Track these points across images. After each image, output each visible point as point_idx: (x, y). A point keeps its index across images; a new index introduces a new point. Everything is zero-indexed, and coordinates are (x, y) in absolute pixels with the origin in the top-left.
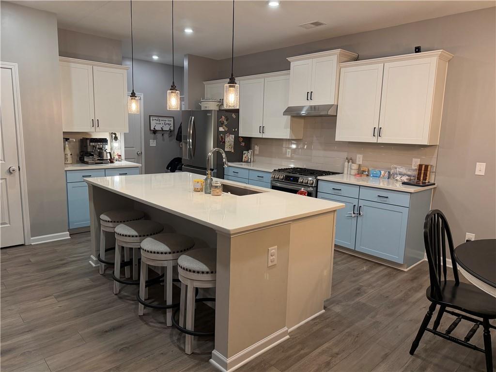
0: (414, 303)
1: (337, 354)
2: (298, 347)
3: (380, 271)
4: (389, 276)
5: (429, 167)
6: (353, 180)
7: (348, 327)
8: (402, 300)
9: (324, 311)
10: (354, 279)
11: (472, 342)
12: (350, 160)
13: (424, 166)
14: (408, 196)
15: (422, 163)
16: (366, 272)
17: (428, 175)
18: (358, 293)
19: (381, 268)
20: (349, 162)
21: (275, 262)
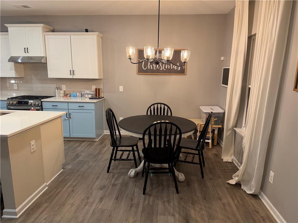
0: (104, 153)
1: (76, 185)
2: (55, 190)
3: (85, 144)
4: (90, 145)
5: (100, 89)
6: (62, 100)
7: (77, 173)
8: (99, 153)
9: (62, 170)
10: (73, 151)
11: (129, 158)
12: (59, 88)
13: (98, 89)
14: (93, 105)
15: (96, 88)
16: (78, 146)
17: (100, 93)
18: (78, 157)
19: (86, 142)
20: (58, 90)
21: (35, 149)
